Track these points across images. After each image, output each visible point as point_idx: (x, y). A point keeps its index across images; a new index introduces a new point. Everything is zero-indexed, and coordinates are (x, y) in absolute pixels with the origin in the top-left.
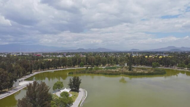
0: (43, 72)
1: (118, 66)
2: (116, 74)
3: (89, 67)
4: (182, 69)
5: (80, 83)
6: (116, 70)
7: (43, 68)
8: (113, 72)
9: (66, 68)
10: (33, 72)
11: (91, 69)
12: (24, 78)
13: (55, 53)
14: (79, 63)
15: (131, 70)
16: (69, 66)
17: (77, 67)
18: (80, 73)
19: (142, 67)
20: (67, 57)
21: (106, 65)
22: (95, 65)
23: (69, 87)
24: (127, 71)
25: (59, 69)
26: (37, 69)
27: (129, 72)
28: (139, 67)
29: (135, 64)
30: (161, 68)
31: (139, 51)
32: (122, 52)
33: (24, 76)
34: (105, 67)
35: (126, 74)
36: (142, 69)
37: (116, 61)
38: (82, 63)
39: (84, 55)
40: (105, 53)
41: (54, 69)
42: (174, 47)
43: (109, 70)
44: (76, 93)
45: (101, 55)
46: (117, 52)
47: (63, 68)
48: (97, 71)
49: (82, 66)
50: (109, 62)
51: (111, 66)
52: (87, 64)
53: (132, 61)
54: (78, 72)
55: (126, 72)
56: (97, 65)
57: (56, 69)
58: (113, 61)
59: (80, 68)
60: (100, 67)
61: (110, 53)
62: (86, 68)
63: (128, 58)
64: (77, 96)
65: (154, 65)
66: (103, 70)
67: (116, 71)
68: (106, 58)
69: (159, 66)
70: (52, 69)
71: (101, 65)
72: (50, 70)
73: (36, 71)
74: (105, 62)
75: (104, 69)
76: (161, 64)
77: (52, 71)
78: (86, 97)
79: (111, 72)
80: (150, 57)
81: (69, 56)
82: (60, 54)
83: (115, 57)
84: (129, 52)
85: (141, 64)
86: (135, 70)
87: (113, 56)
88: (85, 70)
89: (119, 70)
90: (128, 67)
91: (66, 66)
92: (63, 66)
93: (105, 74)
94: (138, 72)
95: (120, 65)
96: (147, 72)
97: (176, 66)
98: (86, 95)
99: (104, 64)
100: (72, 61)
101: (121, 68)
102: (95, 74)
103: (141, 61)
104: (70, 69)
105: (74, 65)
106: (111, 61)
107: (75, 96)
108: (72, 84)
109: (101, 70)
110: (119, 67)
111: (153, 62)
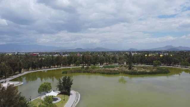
0: (35, 71)
1: (117, 64)
2: (115, 73)
3: (85, 65)
4: (186, 67)
5: (71, 84)
6: (114, 69)
7: (34, 67)
8: (112, 71)
9: (61, 67)
10: (22, 72)
11: (88, 68)
12: (10, 78)
13: (52, 52)
14: (74, 62)
15: (131, 69)
16: (64, 65)
17: (72, 67)
18: (75, 72)
19: (143, 65)
20: (64, 56)
21: (104, 64)
22: (92, 64)
23: (58, 89)
24: (127, 70)
25: (52, 68)
26: (27, 68)
27: (129, 70)
28: (139, 65)
29: (134, 63)
30: (163, 66)
31: (137, 51)
32: (120, 52)
33: (11, 76)
34: (103, 66)
35: (126, 73)
36: (143, 68)
37: (115, 60)
38: (78, 61)
39: (81, 54)
40: (103, 52)
41: (47, 68)
42: (171, 46)
43: (107, 69)
44: (66, 96)
45: (99, 54)
46: (115, 51)
47: (57, 67)
48: (93, 70)
49: (77, 64)
50: (106, 61)
51: (109, 65)
52: (83, 63)
53: (132, 60)
54: (73, 71)
55: (125, 71)
56: (94, 64)
57: (50, 68)
58: (111, 59)
59: (75, 67)
60: (97, 66)
61: (108, 52)
62: (81, 67)
63: (128, 57)
64: (67, 100)
65: (156, 63)
66: (100, 69)
67: (114, 71)
68: (104, 57)
69: (161, 65)
70: (44, 69)
71: (98, 64)
72: (42, 69)
73: (26, 71)
74: (103, 60)
75: (102, 68)
76: (163, 62)
77: (45, 70)
78: (78, 102)
79: (109, 72)
80: (149, 55)
81: (66, 55)
82: (57, 53)
83: (113, 56)
84: (127, 52)
85: (142, 63)
86: (135, 69)
87: (111, 55)
88: (81, 68)
89: (118, 69)
90: (128, 65)
91: (60, 65)
92: (58, 65)
93: (103, 73)
94: (139, 70)
95: (119, 64)
96: (149, 71)
97: (179, 65)
98: (79, 100)
99: (102, 63)
100: (67, 60)
101: (120, 67)
102: (92, 73)
103: (141, 60)
104: (65, 68)
105: (69, 64)
106: (110, 59)
107: (65, 101)
108: (62, 85)
109: (98, 69)
110: (118, 66)
111: (154, 60)
